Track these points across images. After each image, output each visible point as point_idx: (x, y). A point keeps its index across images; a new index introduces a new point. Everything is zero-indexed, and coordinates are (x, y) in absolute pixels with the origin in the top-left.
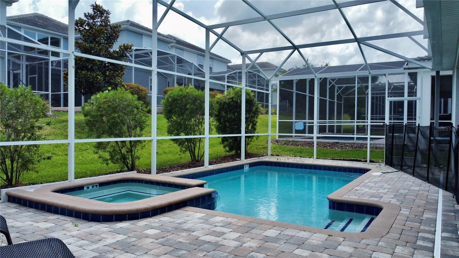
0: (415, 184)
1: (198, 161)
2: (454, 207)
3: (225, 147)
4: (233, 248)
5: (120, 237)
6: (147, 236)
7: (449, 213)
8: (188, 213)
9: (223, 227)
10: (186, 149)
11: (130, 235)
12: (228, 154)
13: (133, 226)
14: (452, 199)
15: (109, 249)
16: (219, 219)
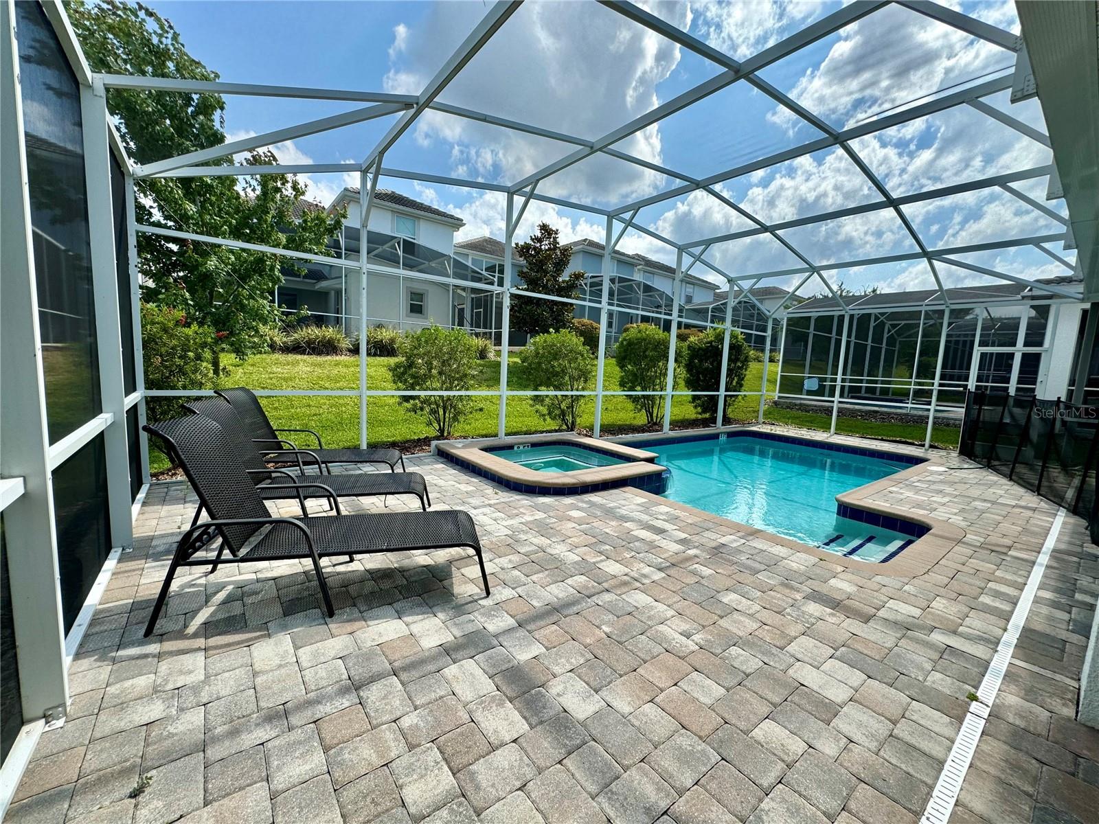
0: (1011, 494)
1: (655, 424)
2: (1082, 546)
3: (695, 407)
4: (671, 553)
5: (540, 515)
6: (570, 519)
7: (1066, 557)
8: (626, 495)
9: (667, 521)
10: (642, 407)
11: (551, 514)
12: (700, 417)
13: (557, 503)
14: (1084, 530)
15: (525, 528)
16: (664, 509)
